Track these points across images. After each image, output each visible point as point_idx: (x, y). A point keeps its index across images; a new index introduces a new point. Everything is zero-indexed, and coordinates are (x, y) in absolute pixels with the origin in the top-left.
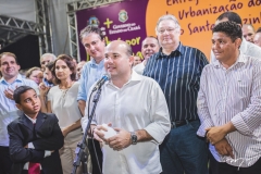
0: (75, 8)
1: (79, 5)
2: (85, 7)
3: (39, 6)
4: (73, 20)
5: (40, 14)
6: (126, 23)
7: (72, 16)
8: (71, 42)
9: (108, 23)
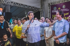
0: (50, 4)
1: (51, 4)
2: (53, 4)
3: (41, 4)
4: (50, 8)
5: (41, 6)
6: (65, 9)
7: (49, 7)
8: (48, 13)
9: (59, 8)
